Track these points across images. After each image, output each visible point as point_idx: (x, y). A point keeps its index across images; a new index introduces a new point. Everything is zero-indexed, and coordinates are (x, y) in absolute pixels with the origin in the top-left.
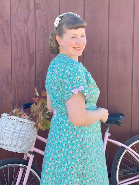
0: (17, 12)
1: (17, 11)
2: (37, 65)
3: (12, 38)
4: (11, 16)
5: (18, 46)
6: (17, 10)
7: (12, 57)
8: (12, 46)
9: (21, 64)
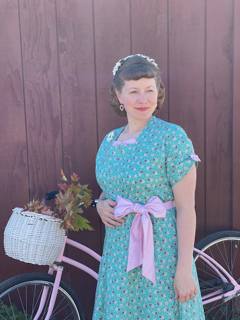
0: (32, 58)
1: (32, 56)
2: (64, 135)
3: (25, 96)
4: (23, 64)
5: (35, 108)
6: (32, 54)
7: (27, 125)
8: (26, 107)
9: (40, 135)
